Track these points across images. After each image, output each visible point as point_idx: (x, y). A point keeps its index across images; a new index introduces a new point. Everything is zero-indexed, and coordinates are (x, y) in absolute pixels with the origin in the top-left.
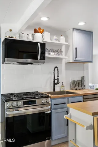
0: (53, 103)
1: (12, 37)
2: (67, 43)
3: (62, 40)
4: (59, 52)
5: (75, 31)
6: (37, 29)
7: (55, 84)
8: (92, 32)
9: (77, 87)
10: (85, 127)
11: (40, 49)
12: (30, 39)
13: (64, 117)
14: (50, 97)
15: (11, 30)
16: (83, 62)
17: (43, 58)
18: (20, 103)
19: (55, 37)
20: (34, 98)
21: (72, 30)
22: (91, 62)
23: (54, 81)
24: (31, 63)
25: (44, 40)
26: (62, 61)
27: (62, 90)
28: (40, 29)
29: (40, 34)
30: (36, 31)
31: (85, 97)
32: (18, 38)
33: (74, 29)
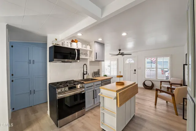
0: (86, 87)
1: (58, 44)
2: (91, 50)
3: (88, 48)
4: (86, 54)
5: (96, 43)
6: (74, 40)
7: (84, 74)
8: (104, 44)
9: (96, 76)
10: (113, 99)
11: (77, 53)
12: (69, 46)
13: (99, 95)
14: (84, 83)
15: (56, 39)
16: (99, 61)
17: (78, 59)
18: (67, 89)
19: (84, 46)
20: (75, 84)
21: (94, 42)
22: (104, 61)
23: (84, 73)
24: (71, 62)
25: (78, 47)
26: (87, 60)
27: (88, 78)
28: (76, 40)
29: (75, 43)
30: (73, 41)
31: (102, 81)
32: (61, 45)
33: (95, 42)
